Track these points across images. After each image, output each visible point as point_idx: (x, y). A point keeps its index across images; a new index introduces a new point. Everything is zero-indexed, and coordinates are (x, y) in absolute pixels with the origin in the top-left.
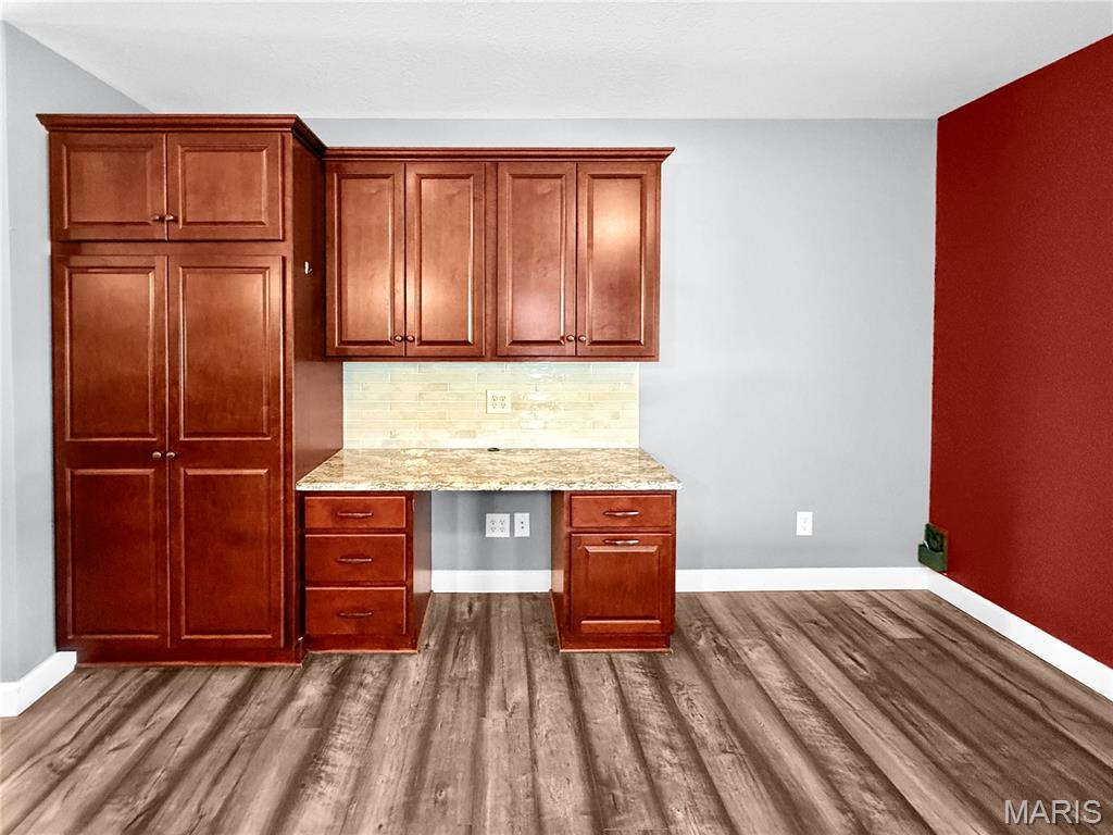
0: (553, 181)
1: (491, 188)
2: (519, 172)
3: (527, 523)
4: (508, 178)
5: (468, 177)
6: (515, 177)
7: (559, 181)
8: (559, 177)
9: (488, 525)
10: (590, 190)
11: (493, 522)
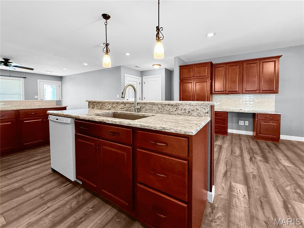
0: (255, 64)
1: (242, 67)
2: (247, 63)
3: (248, 123)
4: (245, 65)
5: (237, 65)
6: (246, 64)
7: (256, 64)
8: (256, 63)
9: (240, 123)
10: (263, 65)
11: (241, 122)
